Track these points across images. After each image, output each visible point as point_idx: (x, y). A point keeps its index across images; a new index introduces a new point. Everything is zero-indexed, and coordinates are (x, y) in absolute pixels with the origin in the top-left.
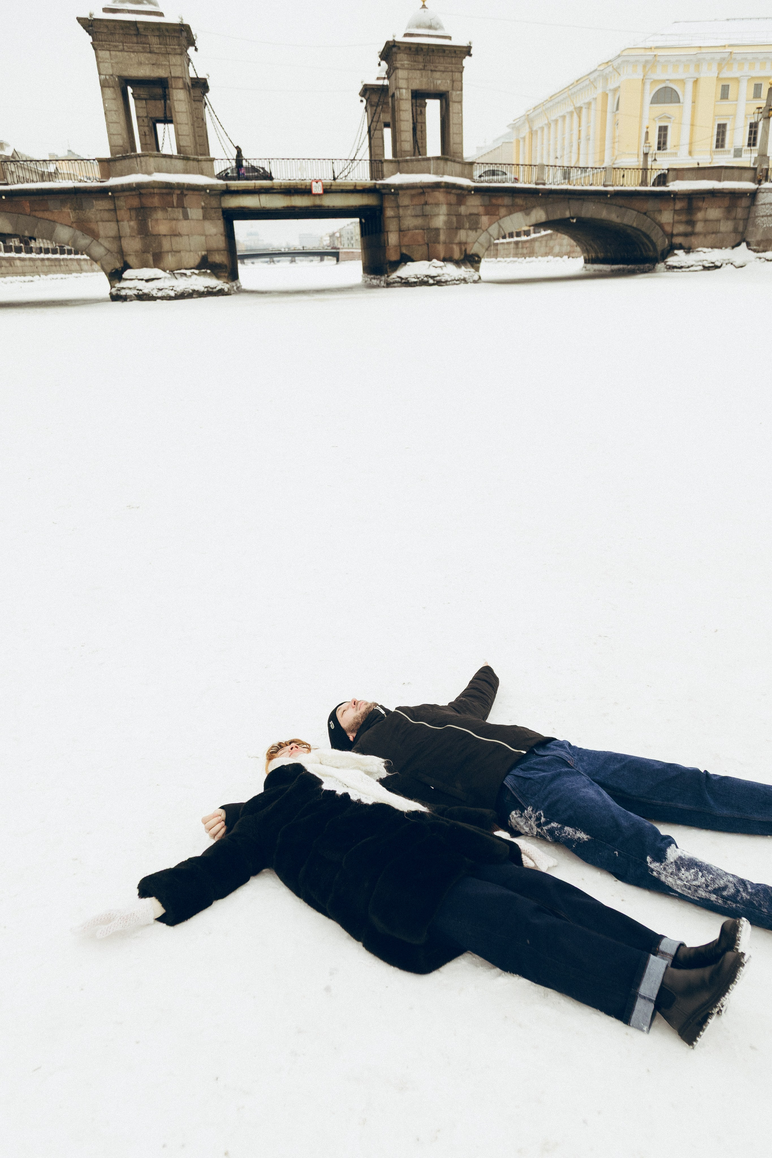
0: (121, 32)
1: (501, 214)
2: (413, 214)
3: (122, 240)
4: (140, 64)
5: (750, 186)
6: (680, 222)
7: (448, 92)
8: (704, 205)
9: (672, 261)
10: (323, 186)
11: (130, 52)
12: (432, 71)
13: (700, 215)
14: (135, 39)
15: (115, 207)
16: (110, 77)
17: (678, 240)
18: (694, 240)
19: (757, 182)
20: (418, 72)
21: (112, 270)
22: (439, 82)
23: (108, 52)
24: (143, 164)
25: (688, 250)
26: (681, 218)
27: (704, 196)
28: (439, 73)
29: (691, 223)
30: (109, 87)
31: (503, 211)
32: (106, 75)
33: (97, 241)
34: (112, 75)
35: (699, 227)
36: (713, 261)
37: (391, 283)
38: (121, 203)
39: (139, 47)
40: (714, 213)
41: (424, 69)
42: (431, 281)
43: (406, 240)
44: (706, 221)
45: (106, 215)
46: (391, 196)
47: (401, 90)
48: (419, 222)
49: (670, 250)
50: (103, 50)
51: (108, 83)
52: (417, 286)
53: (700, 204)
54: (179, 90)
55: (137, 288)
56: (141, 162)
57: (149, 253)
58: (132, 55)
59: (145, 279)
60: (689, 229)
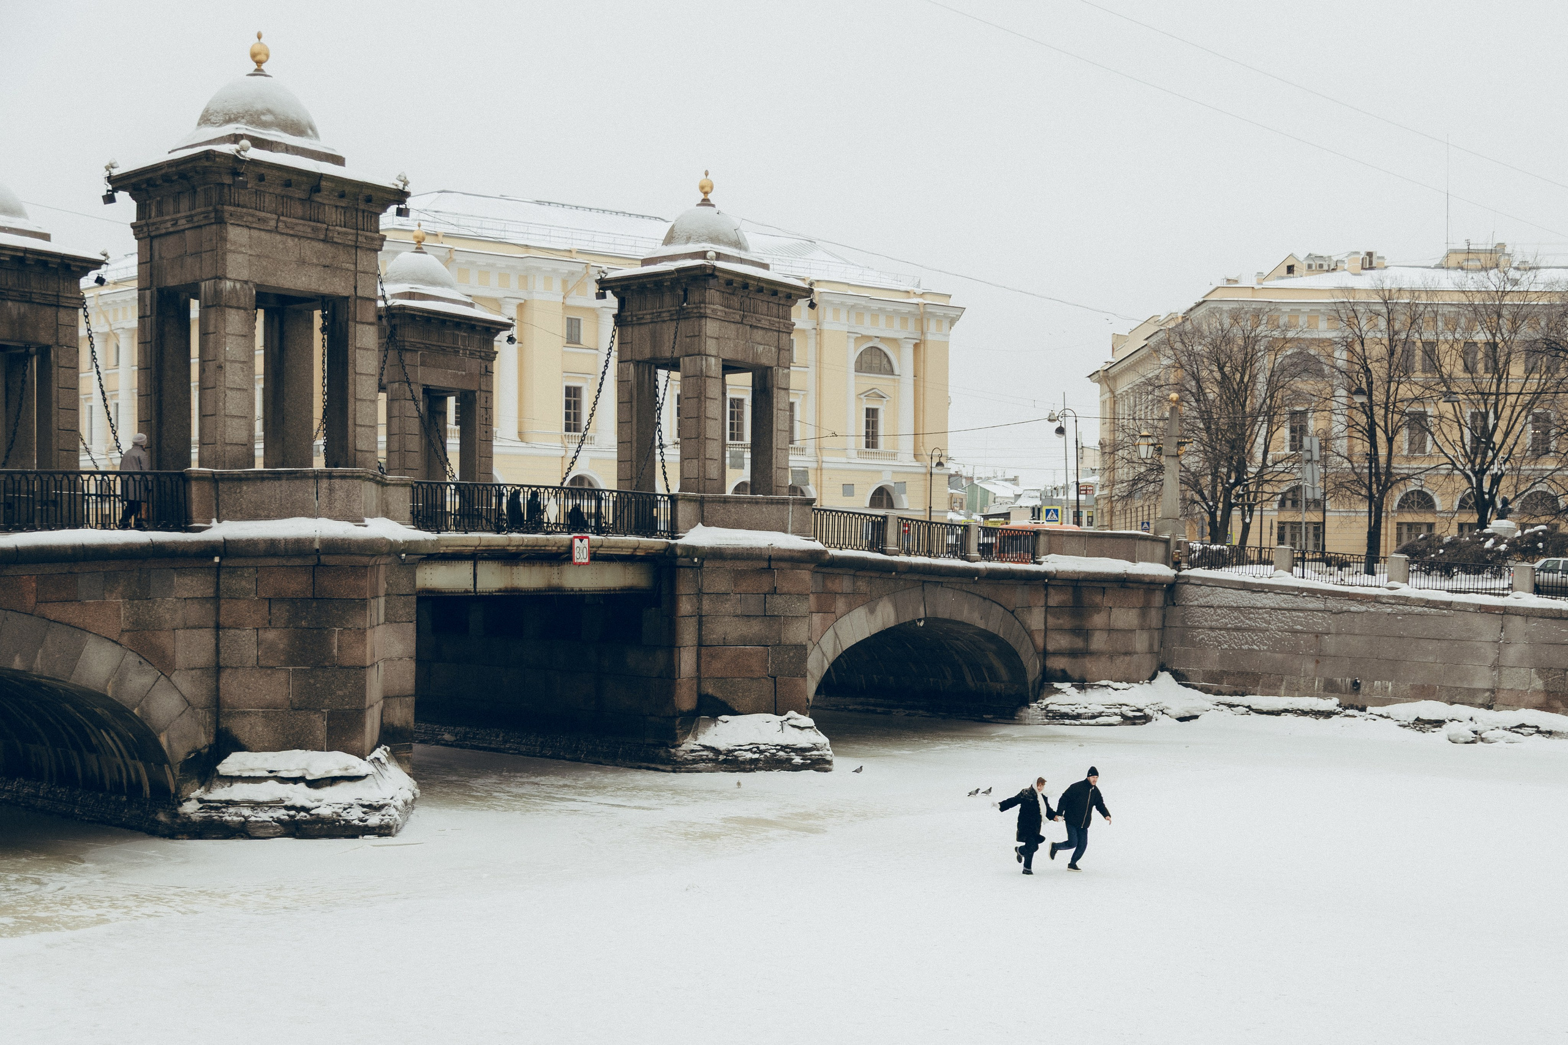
0: (279, 191)
1: (839, 612)
2: (739, 612)
3: (225, 676)
4: (302, 262)
5: (1163, 571)
6: (1060, 630)
7: (771, 368)
8: (1107, 602)
9: (1054, 702)
10: (591, 547)
11: (287, 234)
12: (751, 326)
13: (1098, 620)
14: (299, 210)
15: (218, 589)
16: (242, 287)
17: (1058, 663)
18: (1091, 666)
19: (1171, 565)
20: (733, 326)
21: (189, 753)
22: (761, 348)
23: (246, 231)
24: (340, 494)
25: (1082, 684)
26: (1061, 621)
27: (1105, 585)
28: (760, 332)
29: (1083, 632)
30: (238, 308)
31: (840, 604)
32: (235, 280)
33: (168, 678)
34: (246, 282)
35: (1098, 641)
36: (1140, 707)
37: (686, 762)
38: (244, 583)
39: (304, 228)
40: (1125, 617)
41: (742, 323)
42: (797, 760)
43: (717, 667)
44: (1110, 630)
45: (195, 612)
46: (688, 570)
47: (709, 358)
48: (755, 628)
49: (1046, 682)
50: (238, 225)
51: (238, 299)
52: (760, 769)
53: (1098, 599)
54: (368, 327)
55: (288, 803)
56: (331, 490)
57: (317, 711)
58: (290, 242)
59: (308, 778)
60: (1079, 643)
